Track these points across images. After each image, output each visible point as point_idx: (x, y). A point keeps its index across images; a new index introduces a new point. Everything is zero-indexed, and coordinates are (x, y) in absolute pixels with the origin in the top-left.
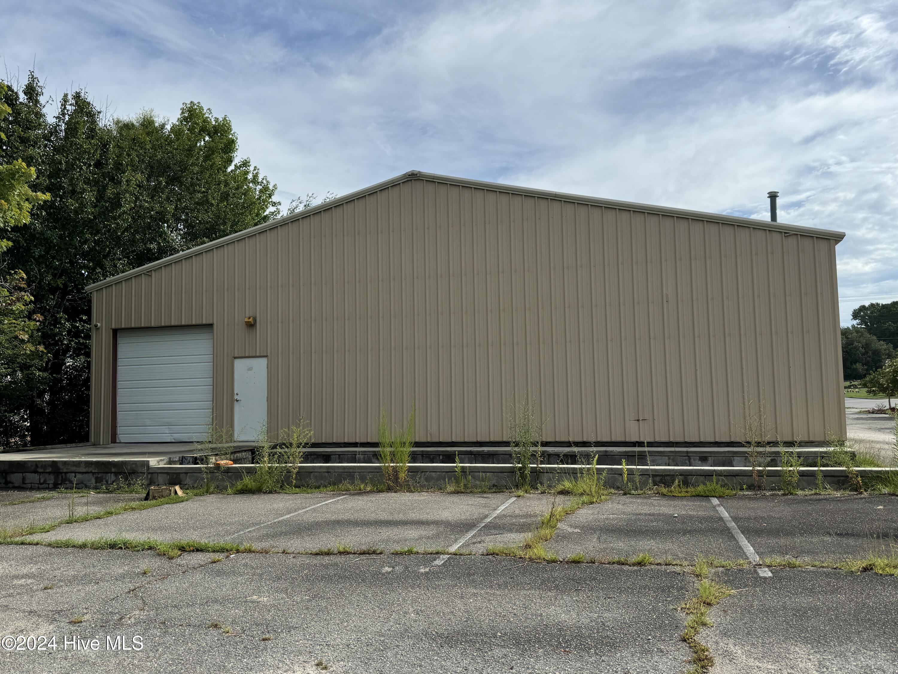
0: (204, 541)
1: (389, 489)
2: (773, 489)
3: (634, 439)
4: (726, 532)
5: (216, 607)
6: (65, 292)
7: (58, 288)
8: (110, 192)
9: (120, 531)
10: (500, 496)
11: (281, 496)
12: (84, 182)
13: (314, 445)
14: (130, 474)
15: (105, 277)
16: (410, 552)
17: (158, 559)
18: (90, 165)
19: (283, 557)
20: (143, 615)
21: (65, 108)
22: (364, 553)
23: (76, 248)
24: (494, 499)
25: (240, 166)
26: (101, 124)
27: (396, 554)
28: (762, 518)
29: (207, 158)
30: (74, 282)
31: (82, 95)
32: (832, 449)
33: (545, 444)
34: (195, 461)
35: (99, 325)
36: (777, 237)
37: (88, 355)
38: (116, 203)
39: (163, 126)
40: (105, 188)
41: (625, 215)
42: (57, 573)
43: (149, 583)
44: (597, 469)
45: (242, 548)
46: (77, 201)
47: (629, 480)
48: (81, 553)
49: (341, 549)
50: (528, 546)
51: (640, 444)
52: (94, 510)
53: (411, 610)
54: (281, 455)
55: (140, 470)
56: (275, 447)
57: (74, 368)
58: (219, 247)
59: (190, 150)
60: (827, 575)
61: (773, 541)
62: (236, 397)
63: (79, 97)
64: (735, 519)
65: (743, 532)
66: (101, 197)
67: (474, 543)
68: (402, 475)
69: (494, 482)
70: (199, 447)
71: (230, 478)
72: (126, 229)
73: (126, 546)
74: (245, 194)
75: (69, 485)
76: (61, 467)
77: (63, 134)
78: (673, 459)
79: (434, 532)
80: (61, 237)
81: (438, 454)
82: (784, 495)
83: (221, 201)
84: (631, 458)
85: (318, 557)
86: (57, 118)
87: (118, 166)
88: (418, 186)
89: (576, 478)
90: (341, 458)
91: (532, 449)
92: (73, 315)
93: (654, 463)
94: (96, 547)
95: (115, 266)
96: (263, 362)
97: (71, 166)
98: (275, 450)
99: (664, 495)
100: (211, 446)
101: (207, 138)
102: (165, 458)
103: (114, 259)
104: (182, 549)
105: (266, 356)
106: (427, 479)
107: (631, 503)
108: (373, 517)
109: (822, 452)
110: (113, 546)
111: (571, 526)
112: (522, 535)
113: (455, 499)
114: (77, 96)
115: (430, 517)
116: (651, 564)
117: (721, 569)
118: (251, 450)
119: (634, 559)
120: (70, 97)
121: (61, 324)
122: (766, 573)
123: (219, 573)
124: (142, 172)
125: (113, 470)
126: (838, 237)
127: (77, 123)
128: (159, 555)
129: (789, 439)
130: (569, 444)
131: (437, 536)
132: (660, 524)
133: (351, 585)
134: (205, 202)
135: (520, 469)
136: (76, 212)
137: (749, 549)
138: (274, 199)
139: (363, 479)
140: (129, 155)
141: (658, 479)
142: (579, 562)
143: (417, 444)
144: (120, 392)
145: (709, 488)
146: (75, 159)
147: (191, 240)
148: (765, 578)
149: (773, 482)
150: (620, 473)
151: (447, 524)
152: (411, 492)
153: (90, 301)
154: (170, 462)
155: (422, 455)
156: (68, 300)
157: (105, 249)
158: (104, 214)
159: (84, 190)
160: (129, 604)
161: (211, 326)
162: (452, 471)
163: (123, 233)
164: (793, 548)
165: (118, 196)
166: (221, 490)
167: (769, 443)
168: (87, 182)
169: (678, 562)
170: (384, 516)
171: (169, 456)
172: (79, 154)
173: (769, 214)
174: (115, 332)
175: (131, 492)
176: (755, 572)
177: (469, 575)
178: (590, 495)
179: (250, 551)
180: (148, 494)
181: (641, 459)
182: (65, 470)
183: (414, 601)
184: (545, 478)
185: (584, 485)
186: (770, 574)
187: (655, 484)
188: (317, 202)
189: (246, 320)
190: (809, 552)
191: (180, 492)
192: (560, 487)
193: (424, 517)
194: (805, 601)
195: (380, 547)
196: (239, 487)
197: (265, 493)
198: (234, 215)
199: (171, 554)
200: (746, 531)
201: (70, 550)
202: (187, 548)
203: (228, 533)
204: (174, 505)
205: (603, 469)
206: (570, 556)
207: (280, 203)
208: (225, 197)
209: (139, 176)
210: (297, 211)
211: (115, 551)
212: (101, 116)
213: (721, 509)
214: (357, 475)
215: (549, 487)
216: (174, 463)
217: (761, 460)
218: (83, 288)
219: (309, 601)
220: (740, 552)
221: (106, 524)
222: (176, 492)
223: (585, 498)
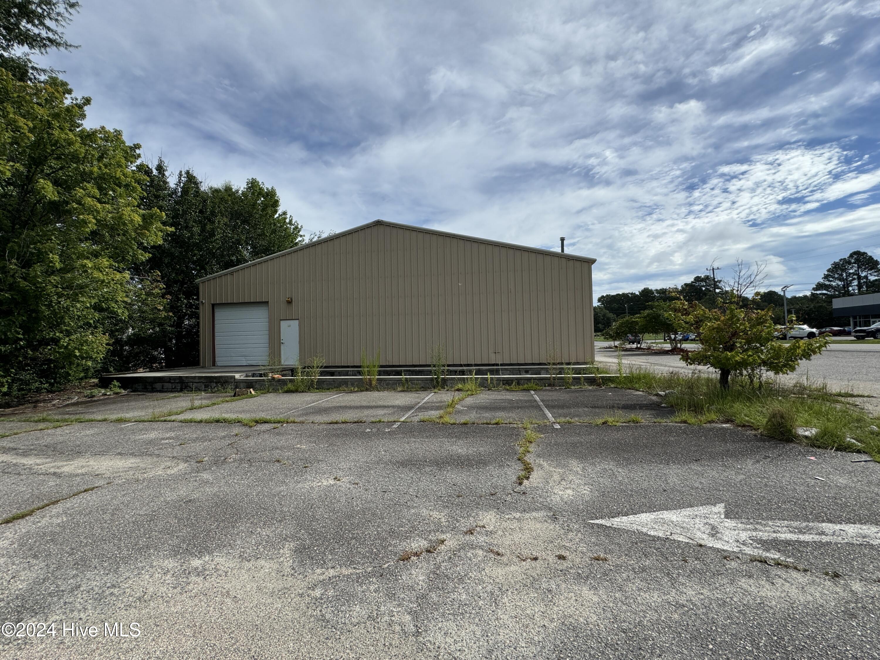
0: (268, 417)
1: (367, 390)
2: (560, 386)
3: (493, 362)
4: (538, 407)
5: (278, 451)
6: (183, 283)
7: (179, 280)
8: (208, 227)
9: (221, 413)
10: (425, 393)
11: (309, 394)
12: (193, 222)
13: (326, 367)
14: (224, 382)
15: (206, 275)
16: (380, 422)
17: (243, 427)
18: (196, 212)
19: (312, 425)
20: (237, 457)
21: (181, 179)
22: (355, 422)
23: (189, 259)
24: (422, 394)
25: (282, 215)
26: (202, 189)
27: (373, 422)
28: (555, 400)
29: (263, 210)
30: (188, 277)
31: (191, 172)
32: (588, 366)
33: (449, 366)
34: (261, 375)
35: (204, 301)
36: (564, 260)
37: (198, 318)
38: (212, 235)
39: (237, 191)
40: (205, 225)
41: (490, 247)
42: (187, 436)
43: (239, 440)
44: (475, 378)
45: (289, 421)
46: (189, 232)
47: (491, 383)
48: (199, 426)
49: (344, 421)
50: (441, 417)
51: (497, 365)
52: (205, 402)
53: (382, 450)
54: (308, 372)
55: (230, 381)
56: (304, 368)
57: (189, 325)
58: (272, 259)
59: (254, 205)
60: (586, 426)
61: (560, 411)
62: (282, 341)
63: (189, 173)
64: (542, 401)
65: (546, 407)
66: (203, 230)
67: (413, 416)
68: (374, 383)
69: (422, 385)
70: (263, 368)
71: (280, 384)
72: (218, 249)
73: (225, 421)
74: (285, 230)
75: (189, 389)
76: (184, 379)
77: (179, 194)
78: (512, 372)
79: (392, 411)
80: (181, 253)
81: (392, 371)
82: (565, 389)
83: (271, 234)
84: (492, 372)
85: (331, 425)
86: (176, 184)
87: (213, 213)
88: (382, 228)
89: (464, 383)
90: (340, 374)
91: (442, 368)
92: (188, 295)
93: (503, 374)
94: (208, 422)
95: (212, 269)
96: (297, 322)
97: (185, 212)
98: (304, 370)
99: (507, 390)
100: (269, 367)
101: (262, 199)
102: (244, 374)
103: (211, 265)
104: (257, 422)
105: (298, 319)
106: (387, 385)
107: (492, 394)
108: (359, 404)
109: (583, 368)
110: (218, 421)
111: (462, 406)
112: (438, 411)
113: (403, 394)
114: (188, 173)
115: (390, 404)
116: (502, 423)
117: (536, 425)
118: (291, 370)
119: (494, 421)
120: (183, 173)
121: (181, 301)
122: (558, 426)
123: (278, 434)
124: (227, 217)
125: (215, 381)
126: (593, 261)
127: (188, 188)
128: (244, 425)
129: (568, 362)
130: (461, 365)
131: (394, 413)
132: (506, 404)
133: (350, 439)
134: (263, 234)
135: (436, 378)
136: (189, 238)
137: (550, 415)
138: (301, 233)
139: (352, 385)
140: (219, 207)
141: (505, 382)
142: (467, 424)
143: (382, 366)
144: (217, 339)
145: (530, 386)
146: (187, 208)
147: (255, 255)
148: (557, 429)
149: (560, 382)
150: (486, 379)
151: (399, 407)
152: (379, 391)
153: (198, 288)
154: (247, 376)
155: (384, 372)
156: (185, 288)
157: (206, 259)
158: (205, 240)
159: (193, 226)
160: (229, 451)
161: (268, 302)
162: (400, 380)
163: (216, 251)
164: (571, 414)
165: (213, 230)
166: (275, 391)
167: (559, 363)
168: (195, 221)
169: (515, 422)
170: (364, 404)
171: (247, 373)
172: (190, 206)
173: (560, 249)
174: (213, 305)
175: (226, 392)
176: (552, 426)
177: (411, 432)
178: (472, 391)
179: (294, 422)
180: (235, 393)
181: (497, 372)
182: (187, 381)
183: (383, 445)
184: (449, 383)
185: (468, 386)
186: (559, 427)
187: (503, 384)
188: (324, 236)
189: (287, 299)
190: (577, 416)
191: (253, 392)
192: (457, 387)
193: (386, 404)
194: (576, 439)
195: (364, 419)
196: (286, 389)
197: (300, 392)
198: (279, 242)
199: (251, 424)
200: (547, 407)
201: (193, 424)
202: (259, 422)
203: (281, 413)
204: (250, 399)
205: (478, 378)
206: (462, 421)
207: (304, 236)
208: (274, 232)
209: (225, 220)
210: (314, 240)
211: (219, 424)
212: (202, 184)
213: (535, 396)
214: (349, 383)
215: (452, 387)
216: (249, 376)
217: (554, 371)
218: (194, 281)
219: (328, 447)
220: (545, 417)
221: (212, 410)
222: (251, 392)
223: (469, 393)
